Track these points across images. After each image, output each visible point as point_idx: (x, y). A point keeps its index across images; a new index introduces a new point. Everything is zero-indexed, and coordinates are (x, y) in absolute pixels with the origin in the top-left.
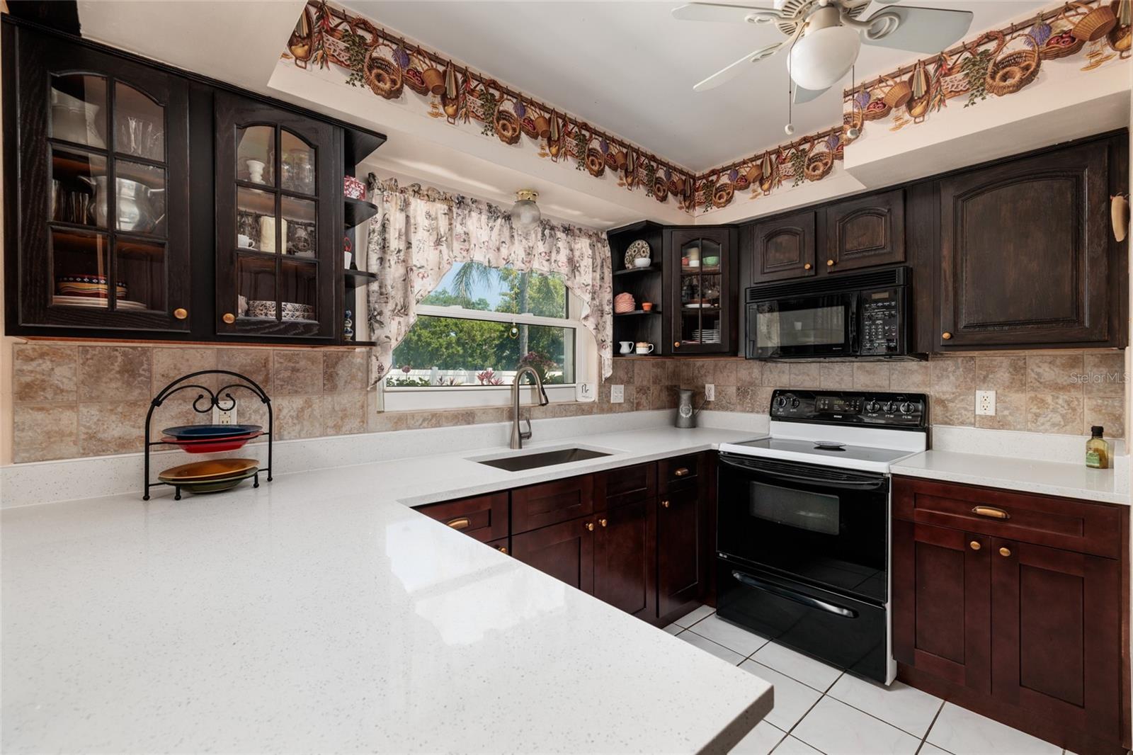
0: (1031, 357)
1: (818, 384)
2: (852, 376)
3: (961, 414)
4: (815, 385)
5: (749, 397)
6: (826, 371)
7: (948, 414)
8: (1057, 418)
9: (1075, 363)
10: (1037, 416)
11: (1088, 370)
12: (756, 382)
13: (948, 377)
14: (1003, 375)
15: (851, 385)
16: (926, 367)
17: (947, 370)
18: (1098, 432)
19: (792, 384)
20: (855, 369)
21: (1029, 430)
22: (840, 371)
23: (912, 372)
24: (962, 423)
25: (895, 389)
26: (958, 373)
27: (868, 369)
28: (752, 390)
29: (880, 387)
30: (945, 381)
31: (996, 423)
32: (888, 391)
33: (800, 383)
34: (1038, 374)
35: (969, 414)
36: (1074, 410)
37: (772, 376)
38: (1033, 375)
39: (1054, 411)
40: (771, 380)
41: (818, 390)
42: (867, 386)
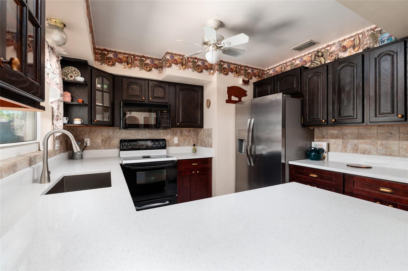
0: (183, 129)
1: (135, 137)
2: (146, 134)
3: (171, 144)
4: (134, 137)
5: (108, 143)
6: (138, 133)
7: (169, 144)
8: (187, 143)
9: (190, 131)
10: (184, 143)
11: (191, 132)
12: (111, 137)
13: (169, 134)
14: (179, 134)
15: (145, 137)
16: (164, 132)
17: (168, 132)
18: (194, 145)
19: (126, 137)
20: (146, 132)
21: (183, 146)
22: (142, 133)
23: (161, 133)
24: (172, 146)
25: (157, 138)
26: (171, 133)
27: (150, 132)
28: (109, 140)
29: (153, 137)
30: (168, 135)
31: (178, 145)
32: (155, 139)
33: (129, 137)
34: (184, 133)
35: (173, 144)
36: (189, 141)
37: (118, 135)
38: (184, 134)
39: (187, 141)
40: (117, 136)
41: (135, 139)
42: (150, 137)
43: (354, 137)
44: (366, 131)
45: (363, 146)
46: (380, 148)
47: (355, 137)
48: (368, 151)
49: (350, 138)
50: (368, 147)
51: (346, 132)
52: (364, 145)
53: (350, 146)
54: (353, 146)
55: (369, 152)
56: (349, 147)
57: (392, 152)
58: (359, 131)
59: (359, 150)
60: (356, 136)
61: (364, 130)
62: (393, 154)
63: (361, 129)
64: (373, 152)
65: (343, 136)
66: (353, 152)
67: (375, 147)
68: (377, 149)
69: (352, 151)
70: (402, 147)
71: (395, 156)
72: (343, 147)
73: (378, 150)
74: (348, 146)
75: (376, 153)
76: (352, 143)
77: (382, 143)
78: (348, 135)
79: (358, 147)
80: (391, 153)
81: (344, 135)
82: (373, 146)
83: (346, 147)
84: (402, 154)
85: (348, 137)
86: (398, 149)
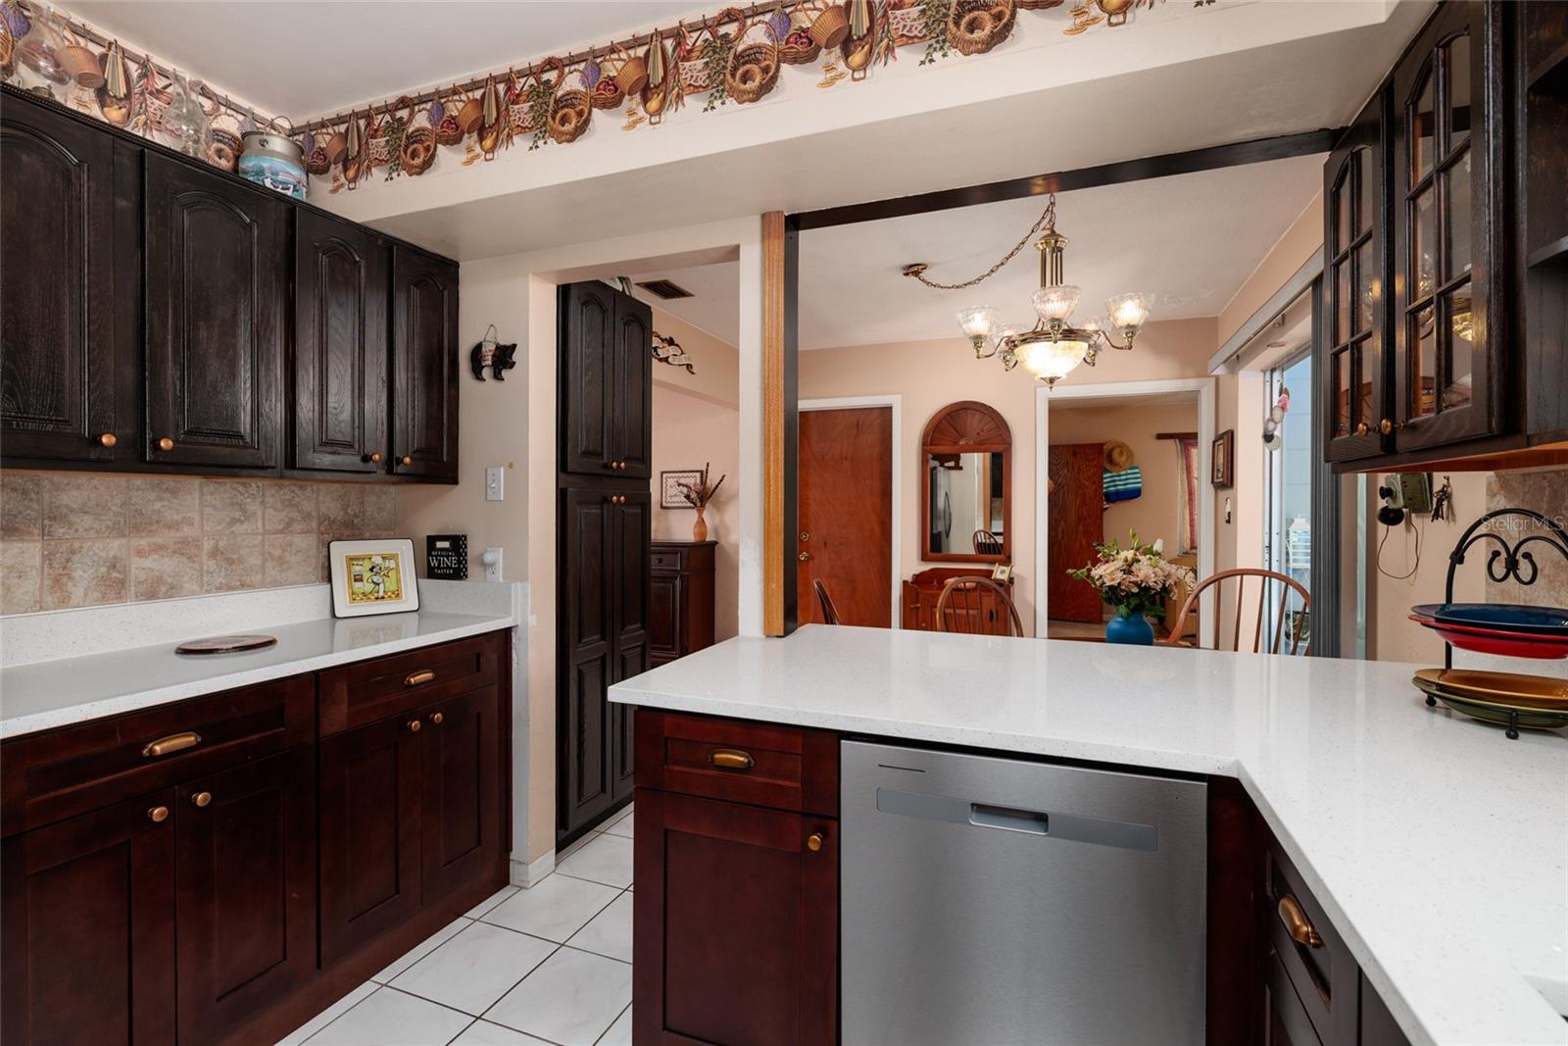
43: (107, 527)
44: (160, 500)
45: (148, 563)
46: (212, 563)
47: (114, 524)
48: (167, 584)
49: (86, 530)
50: (169, 565)
51: (64, 503)
52: (155, 560)
53: (84, 571)
54: (104, 570)
55: (172, 588)
56: (83, 575)
57: (247, 575)
58: (130, 499)
59: (132, 584)
60: (119, 522)
61: (152, 496)
62: (248, 582)
63: (137, 490)
64: (187, 585)
65: (46, 522)
66: (104, 599)
67: (194, 562)
68: (202, 569)
69: (96, 594)
70: (270, 554)
71: (254, 587)
72: (47, 582)
73: (205, 575)
74: (78, 573)
75: (196, 587)
76: (96, 554)
77: (217, 544)
78: (72, 518)
79: (125, 571)
80: (244, 578)
81: (55, 518)
82: (186, 561)
83: (64, 580)
84: (271, 576)
85: (75, 526)
86: (260, 563)
